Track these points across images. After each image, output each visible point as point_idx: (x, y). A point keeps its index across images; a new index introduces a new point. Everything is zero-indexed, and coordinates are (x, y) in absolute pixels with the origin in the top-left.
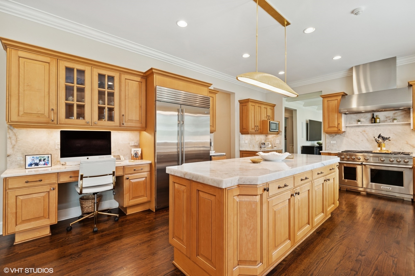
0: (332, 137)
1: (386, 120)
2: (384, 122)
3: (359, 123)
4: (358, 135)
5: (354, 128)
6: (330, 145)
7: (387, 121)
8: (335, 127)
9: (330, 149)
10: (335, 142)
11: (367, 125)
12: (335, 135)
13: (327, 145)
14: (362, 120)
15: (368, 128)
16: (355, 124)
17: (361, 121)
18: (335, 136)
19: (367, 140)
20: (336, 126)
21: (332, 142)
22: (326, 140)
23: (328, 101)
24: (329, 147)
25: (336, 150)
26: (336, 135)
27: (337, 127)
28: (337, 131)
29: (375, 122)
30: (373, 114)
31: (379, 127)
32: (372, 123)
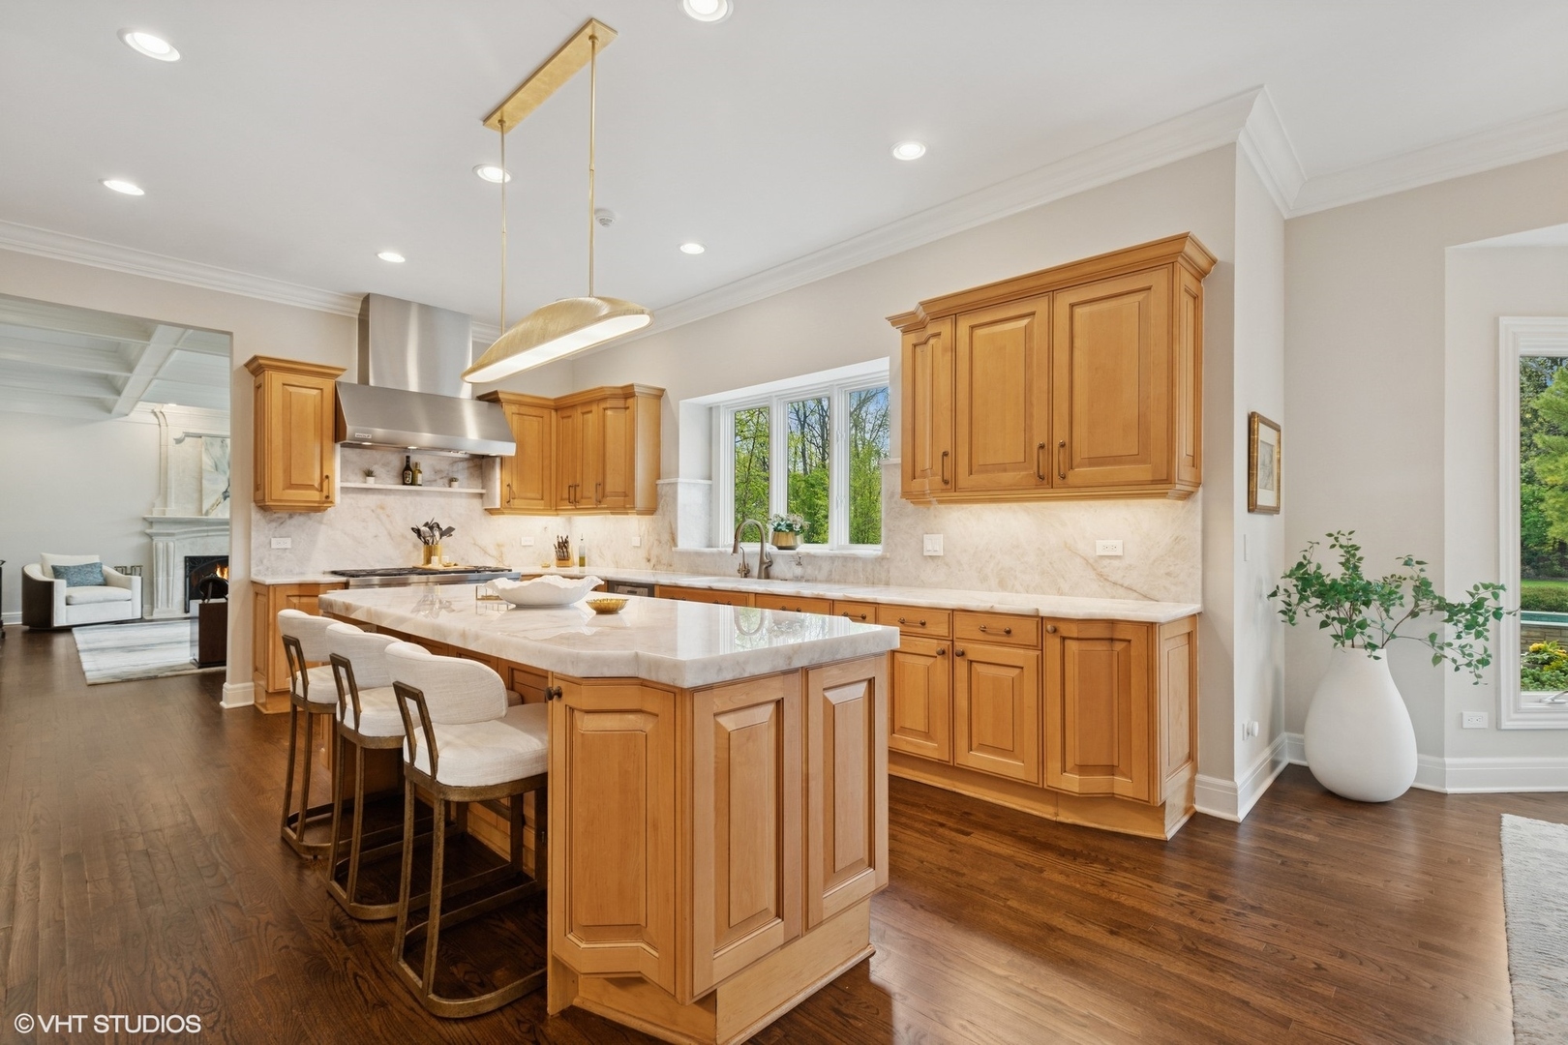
0: (274, 524)
1: (433, 477)
2: (431, 485)
3: (371, 480)
4: (364, 521)
5: (354, 496)
6: (270, 555)
7: (435, 480)
8: (310, 487)
9: (267, 569)
10: (287, 543)
11: (390, 490)
12: (287, 516)
13: (253, 553)
14: (376, 469)
15: (392, 497)
16: (355, 482)
17: (374, 474)
18: (289, 522)
19: (390, 534)
20: (317, 484)
21: (276, 543)
22: (253, 533)
23: (284, 384)
24: (265, 561)
25: (291, 571)
26: (291, 516)
27: (317, 490)
28: (319, 502)
29: (413, 483)
30: (408, 457)
31: (418, 499)
32: (404, 484)
